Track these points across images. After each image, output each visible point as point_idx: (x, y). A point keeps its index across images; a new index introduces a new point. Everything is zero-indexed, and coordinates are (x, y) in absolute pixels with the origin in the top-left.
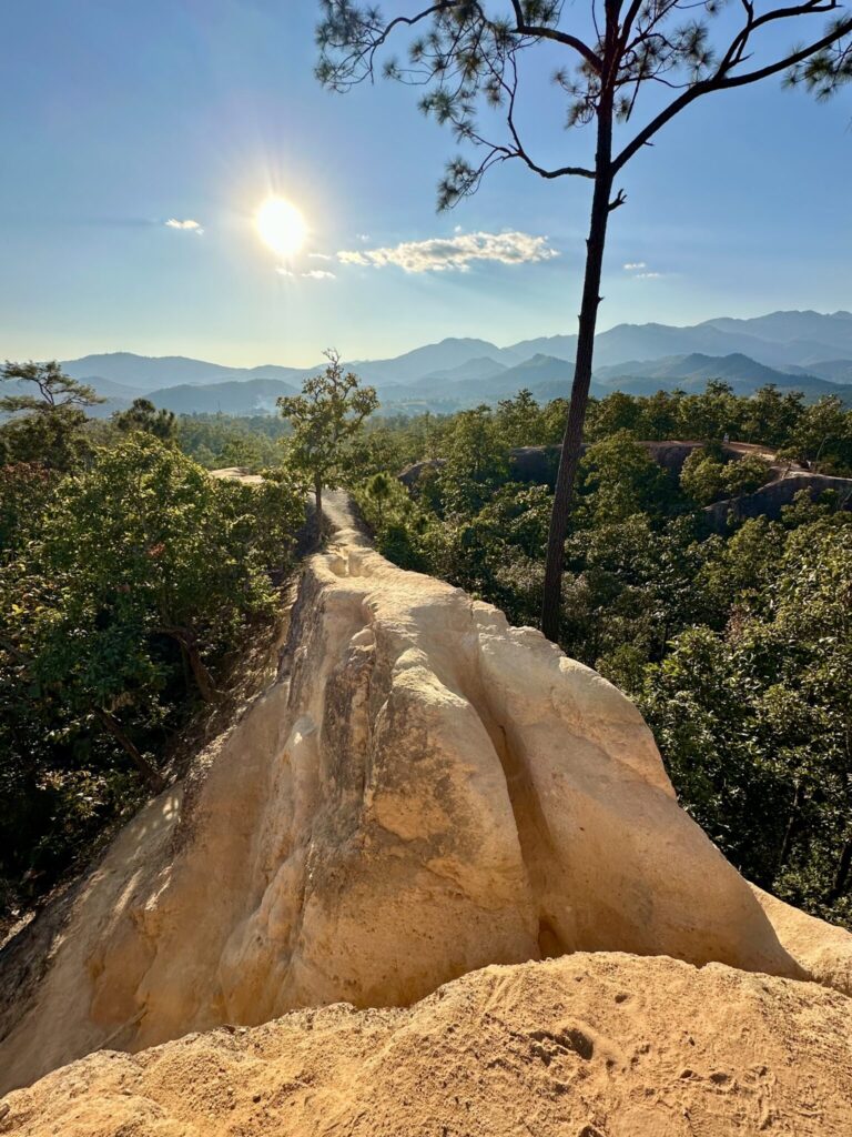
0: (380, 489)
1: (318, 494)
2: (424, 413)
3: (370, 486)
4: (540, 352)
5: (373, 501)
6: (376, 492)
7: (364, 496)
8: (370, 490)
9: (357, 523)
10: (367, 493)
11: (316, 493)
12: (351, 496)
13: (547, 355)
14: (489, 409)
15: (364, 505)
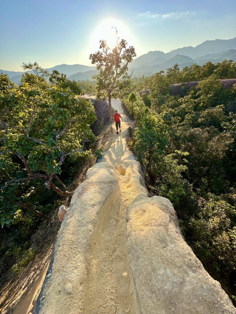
0: (133, 98)
1: (110, 100)
2: (142, 76)
3: (129, 97)
4: (178, 54)
5: (130, 103)
6: (132, 100)
7: (127, 101)
8: (129, 99)
9: (124, 112)
10: (128, 100)
11: (109, 101)
12: (123, 101)
13: (180, 54)
14: (163, 72)
15: (127, 105)
